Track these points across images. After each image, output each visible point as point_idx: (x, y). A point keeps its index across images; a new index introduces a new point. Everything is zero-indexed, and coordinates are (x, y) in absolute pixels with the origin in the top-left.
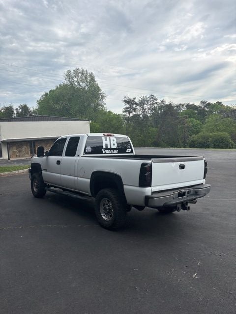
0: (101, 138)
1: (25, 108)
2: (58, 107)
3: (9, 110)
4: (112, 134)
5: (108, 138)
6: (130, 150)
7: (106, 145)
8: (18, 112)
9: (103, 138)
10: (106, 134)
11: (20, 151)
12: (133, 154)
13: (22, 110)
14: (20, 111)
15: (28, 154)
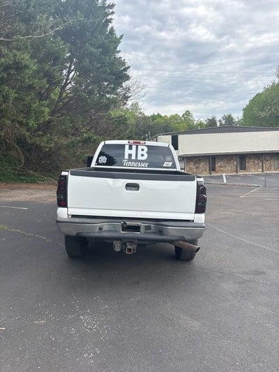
0: (123, 146)
1: (229, 119)
2: (263, 114)
3: (212, 122)
4: (142, 142)
5: (134, 147)
6: (170, 164)
7: (130, 155)
8: (221, 124)
9: (127, 147)
10: (132, 141)
11: (197, 168)
12: (175, 170)
13: (226, 122)
14: (223, 122)
15: (206, 171)
